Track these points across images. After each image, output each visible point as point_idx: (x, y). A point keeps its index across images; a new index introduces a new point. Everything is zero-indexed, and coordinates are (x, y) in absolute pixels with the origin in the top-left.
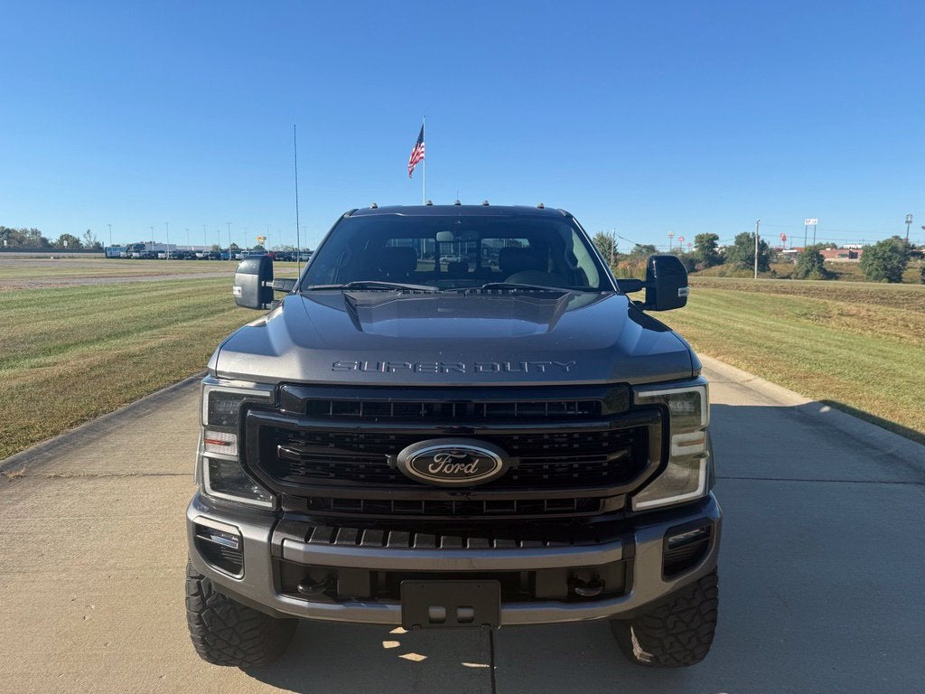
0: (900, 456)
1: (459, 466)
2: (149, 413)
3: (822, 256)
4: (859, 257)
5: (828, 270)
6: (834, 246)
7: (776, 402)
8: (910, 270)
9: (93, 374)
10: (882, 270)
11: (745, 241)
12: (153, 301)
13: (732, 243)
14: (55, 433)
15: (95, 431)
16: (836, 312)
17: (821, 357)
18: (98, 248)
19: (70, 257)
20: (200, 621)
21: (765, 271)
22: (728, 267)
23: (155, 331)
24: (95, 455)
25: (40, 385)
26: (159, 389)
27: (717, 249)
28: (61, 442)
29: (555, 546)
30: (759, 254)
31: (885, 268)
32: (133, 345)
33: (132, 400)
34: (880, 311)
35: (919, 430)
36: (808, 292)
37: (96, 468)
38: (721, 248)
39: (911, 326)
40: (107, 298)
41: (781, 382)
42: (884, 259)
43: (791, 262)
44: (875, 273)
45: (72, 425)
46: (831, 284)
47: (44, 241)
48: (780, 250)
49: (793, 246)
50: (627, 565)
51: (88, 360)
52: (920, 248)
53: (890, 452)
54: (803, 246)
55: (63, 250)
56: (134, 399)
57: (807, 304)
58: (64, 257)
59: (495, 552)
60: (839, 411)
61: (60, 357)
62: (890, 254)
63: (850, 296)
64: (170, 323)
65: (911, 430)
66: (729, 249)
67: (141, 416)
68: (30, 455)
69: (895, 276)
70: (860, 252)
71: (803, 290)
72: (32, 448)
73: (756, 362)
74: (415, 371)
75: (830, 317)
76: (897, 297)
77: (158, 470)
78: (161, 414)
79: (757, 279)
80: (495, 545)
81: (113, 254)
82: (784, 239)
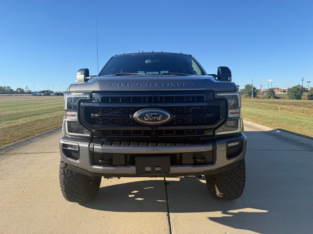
0: (305, 144)
1: (155, 117)
2: (47, 136)
3: (274, 92)
4: (287, 92)
5: (276, 96)
6: (278, 89)
7: (261, 130)
8: (304, 96)
9: (28, 125)
10: (295, 96)
11: (248, 87)
12: (48, 105)
13: (244, 88)
14: (15, 141)
15: (28, 141)
16: (280, 108)
17: (276, 118)
18: (30, 92)
19: (20, 95)
20: (64, 183)
21: (255, 97)
22: (243, 96)
23: (49, 114)
24: (28, 148)
25: (10, 128)
26: (50, 129)
27: (239, 90)
28: (16, 144)
29: (188, 145)
30: (253, 91)
31: (295, 95)
32: (42, 117)
33: (41, 132)
34: (295, 108)
35: (310, 136)
36: (270, 103)
37: (29, 151)
38: (240, 90)
39: (305, 112)
40: (33, 105)
41: (263, 124)
42: (295, 92)
43: (264, 94)
44: (292, 97)
45: (20, 139)
46: (277, 100)
47: (12, 90)
48: (260, 90)
49: (264, 89)
50: (214, 152)
51: (26, 121)
52: (307, 89)
53: (301, 142)
54: (268, 89)
55: (18, 93)
56: (42, 132)
57: (270, 106)
58: (18, 95)
59: (168, 147)
60: (283, 132)
61: (17, 121)
62: (297, 91)
63: (284, 104)
64: (55, 112)
65: (308, 136)
66: (243, 90)
67: (44, 137)
68: (6, 148)
69: (299, 98)
70: (287, 90)
71: (268, 102)
72: (6, 145)
73: (254, 119)
74: (139, 86)
75: (278, 110)
76: (300, 104)
77: (50, 151)
78: (51, 136)
79: (252, 99)
80: (168, 145)
81: (35, 94)
82: (261, 87)
